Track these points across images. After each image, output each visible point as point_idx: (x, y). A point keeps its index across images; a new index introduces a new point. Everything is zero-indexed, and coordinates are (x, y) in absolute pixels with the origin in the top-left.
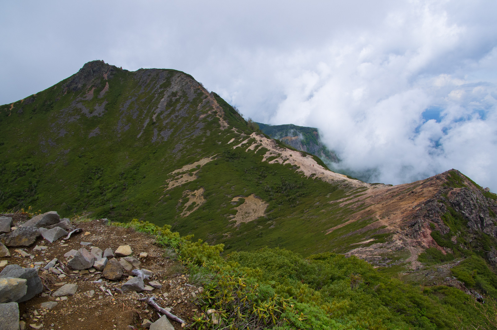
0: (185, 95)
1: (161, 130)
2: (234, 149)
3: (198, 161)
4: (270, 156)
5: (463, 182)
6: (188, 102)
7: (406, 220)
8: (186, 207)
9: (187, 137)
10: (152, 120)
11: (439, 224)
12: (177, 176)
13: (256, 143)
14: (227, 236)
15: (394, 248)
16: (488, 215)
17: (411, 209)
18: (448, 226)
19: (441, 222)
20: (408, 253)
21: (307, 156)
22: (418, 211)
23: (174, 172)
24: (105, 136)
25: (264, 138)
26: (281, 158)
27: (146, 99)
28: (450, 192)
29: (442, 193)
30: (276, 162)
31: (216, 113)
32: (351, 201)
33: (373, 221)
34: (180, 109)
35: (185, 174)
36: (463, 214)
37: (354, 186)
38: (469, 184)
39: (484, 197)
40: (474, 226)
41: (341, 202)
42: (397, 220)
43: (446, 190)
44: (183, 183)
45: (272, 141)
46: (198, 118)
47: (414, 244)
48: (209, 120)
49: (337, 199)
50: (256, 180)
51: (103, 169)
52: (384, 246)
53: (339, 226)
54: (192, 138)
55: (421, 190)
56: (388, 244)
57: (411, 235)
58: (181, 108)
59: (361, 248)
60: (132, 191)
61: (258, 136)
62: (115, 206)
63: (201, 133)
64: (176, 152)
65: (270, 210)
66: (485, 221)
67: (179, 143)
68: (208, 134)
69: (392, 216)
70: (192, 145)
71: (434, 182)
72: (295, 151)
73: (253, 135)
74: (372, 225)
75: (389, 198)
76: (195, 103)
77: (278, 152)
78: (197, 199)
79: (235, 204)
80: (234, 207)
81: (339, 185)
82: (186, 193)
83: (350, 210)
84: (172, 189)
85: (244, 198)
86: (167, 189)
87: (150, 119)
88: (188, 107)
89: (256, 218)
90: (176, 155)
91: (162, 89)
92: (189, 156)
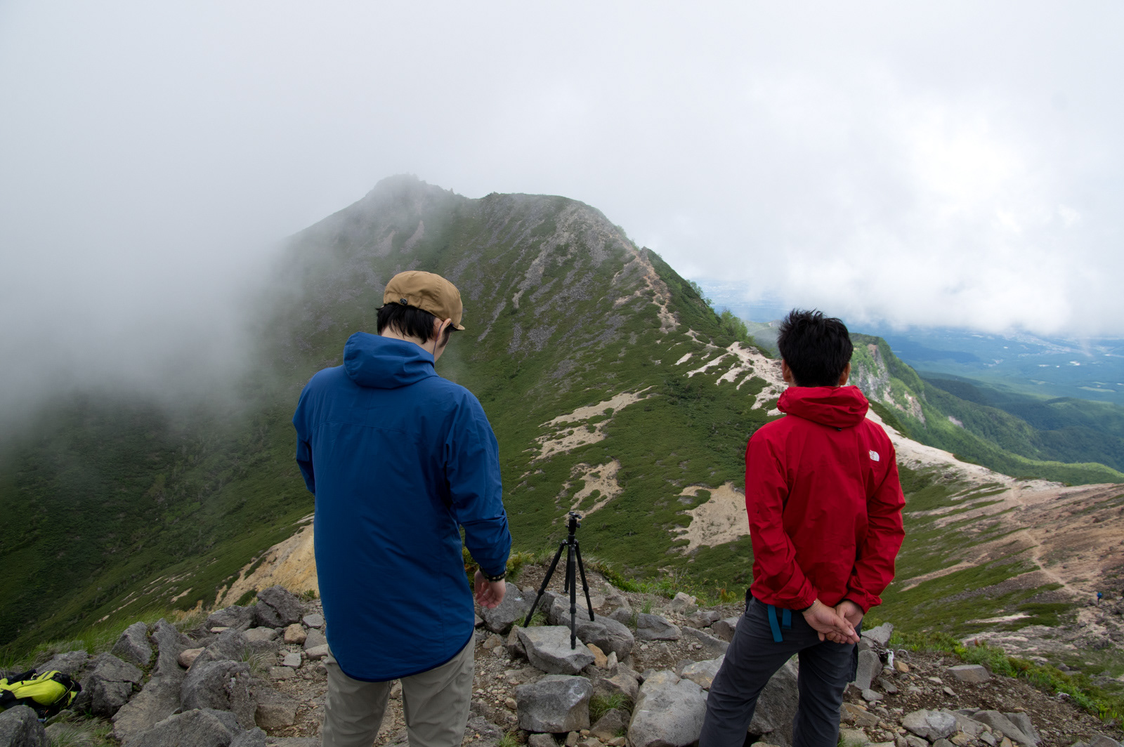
0: (585, 252)
1: (529, 328)
2: (690, 376)
3: (608, 399)
4: (771, 397)
6: (591, 269)
8: (577, 500)
9: (585, 344)
10: (510, 303)
12: (561, 430)
13: (740, 366)
14: (667, 573)
15: (1082, 642)
23: (553, 422)
25: (760, 357)
27: (501, 258)
31: (651, 294)
32: (964, 516)
33: (1022, 570)
34: (572, 283)
35: (577, 428)
37: (970, 479)
41: (937, 516)
42: (1089, 574)
44: (574, 446)
46: (612, 303)
48: (637, 309)
49: (930, 509)
50: (737, 451)
52: (1054, 635)
53: (936, 574)
54: (596, 348)
56: (1065, 629)
58: (576, 281)
59: (994, 633)
61: (746, 350)
63: (617, 338)
64: (561, 377)
67: (568, 357)
68: (633, 340)
69: (1074, 562)
70: (595, 364)
73: (734, 348)
74: (1020, 580)
75: (1065, 517)
76: (605, 270)
78: (602, 484)
79: (688, 502)
80: (685, 510)
81: (934, 474)
82: (579, 468)
83: (960, 537)
84: (548, 457)
85: (709, 490)
86: (537, 458)
87: (506, 301)
88: (590, 278)
89: (735, 537)
90: (560, 384)
91: (536, 239)
92: (589, 387)
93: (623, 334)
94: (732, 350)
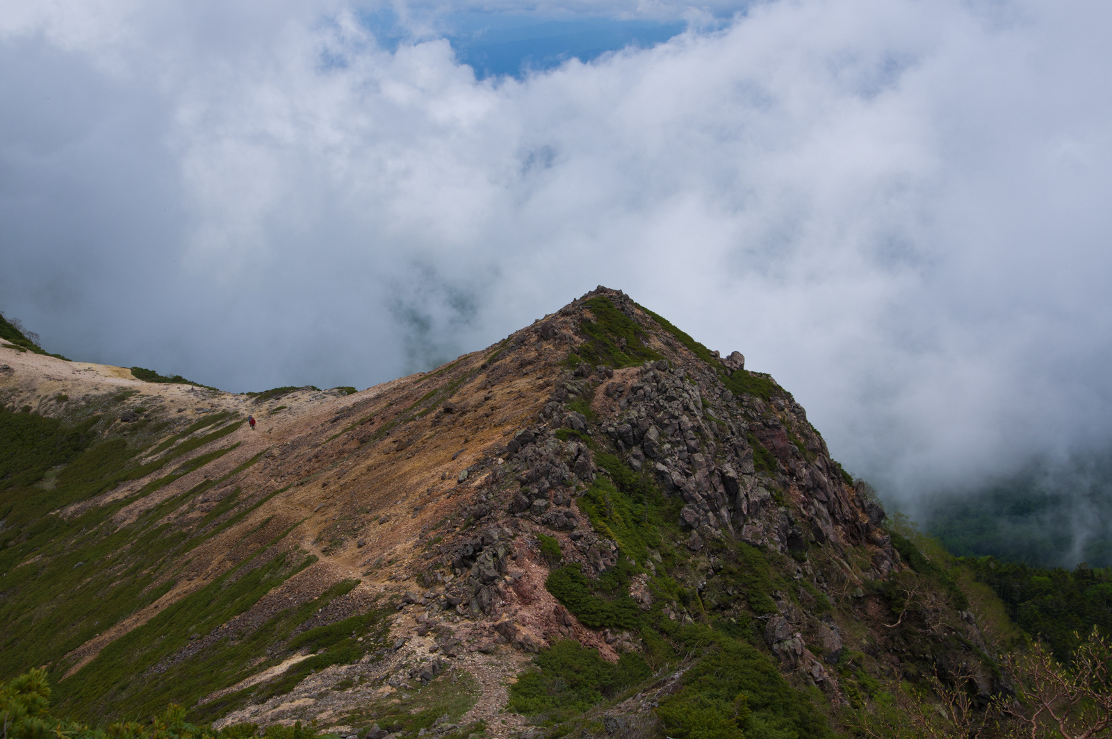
5: (647, 338)
7: (438, 540)
11: (575, 532)
15: (403, 676)
16: (749, 467)
17: (451, 484)
18: (610, 538)
19: (583, 526)
20: (466, 684)
22: (485, 491)
28: (602, 388)
29: (571, 396)
32: (171, 491)
33: (288, 570)
36: (661, 475)
37: (173, 414)
38: (667, 344)
39: (730, 393)
40: (708, 520)
41: (118, 504)
42: (399, 547)
43: (583, 382)
47: (485, 640)
49: (100, 492)
52: (356, 678)
53: (131, 623)
55: (483, 393)
56: (372, 661)
57: (466, 605)
59: (253, 708)
66: (742, 493)
69: (374, 531)
71: (533, 354)
74: (291, 590)
75: (351, 452)
81: (99, 417)
83: (169, 535)
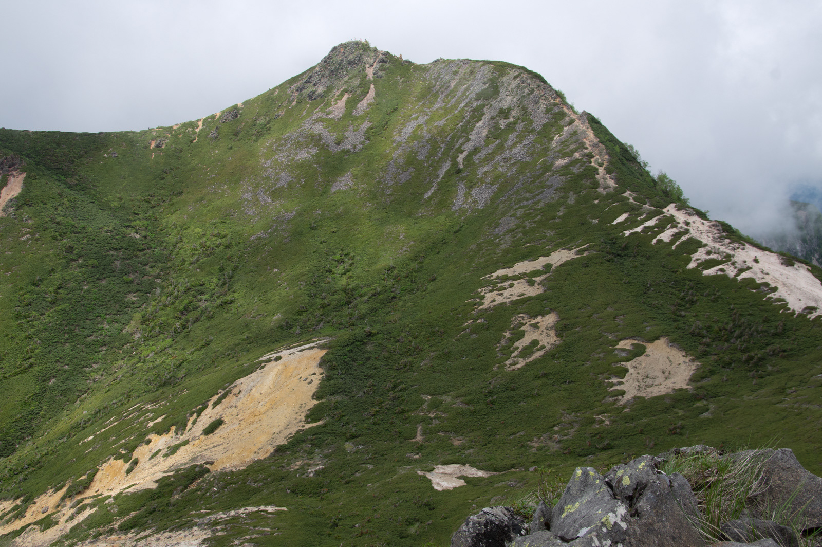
0: (526, 116)
1: (472, 187)
2: (626, 235)
3: (548, 255)
4: (708, 257)
6: (532, 131)
8: (517, 348)
9: (525, 203)
10: (455, 163)
12: (502, 283)
13: (676, 227)
14: (603, 421)
21: (796, 266)
23: (495, 275)
24: (363, 191)
25: (696, 218)
26: (733, 264)
27: (447, 121)
30: (719, 273)
31: (590, 156)
34: (514, 145)
35: (518, 281)
44: (514, 298)
45: (713, 225)
46: (552, 165)
48: (576, 170)
50: (673, 308)
51: (353, 254)
54: (536, 207)
58: (517, 142)
60: (409, 304)
61: (682, 212)
62: (374, 331)
63: (556, 197)
64: (502, 233)
65: (702, 378)
67: (509, 214)
68: (572, 199)
70: (534, 222)
72: (767, 252)
73: (671, 210)
76: (546, 132)
77: (727, 251)
78: (541, 334)
79: (624, 354)
80: (620, 362)
82: (519, 319)
84: (490, 307)
85: (644, 344)
86: (480, 308)
87: (451, 161)
88: (531, 141)
89: (670, 390)
90: (501, 240)
91: (480, 103)
92: (529, 243)
93: (562, 194)
94: (668, 211)
